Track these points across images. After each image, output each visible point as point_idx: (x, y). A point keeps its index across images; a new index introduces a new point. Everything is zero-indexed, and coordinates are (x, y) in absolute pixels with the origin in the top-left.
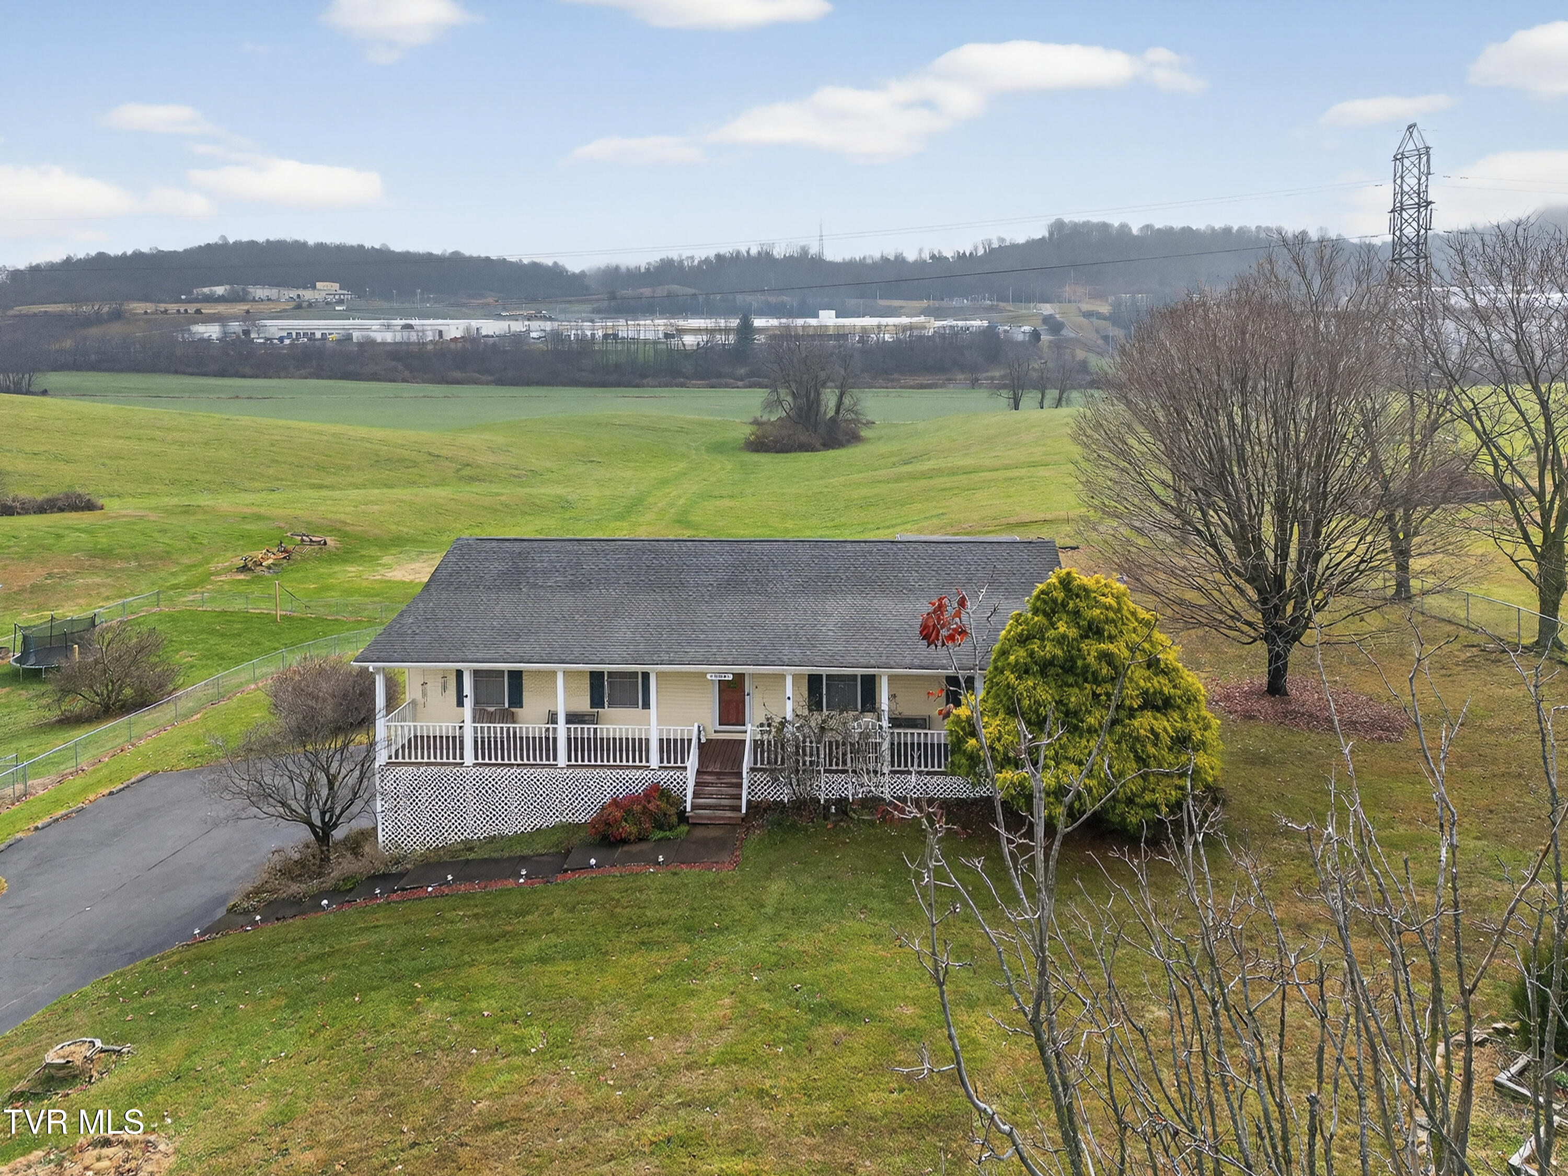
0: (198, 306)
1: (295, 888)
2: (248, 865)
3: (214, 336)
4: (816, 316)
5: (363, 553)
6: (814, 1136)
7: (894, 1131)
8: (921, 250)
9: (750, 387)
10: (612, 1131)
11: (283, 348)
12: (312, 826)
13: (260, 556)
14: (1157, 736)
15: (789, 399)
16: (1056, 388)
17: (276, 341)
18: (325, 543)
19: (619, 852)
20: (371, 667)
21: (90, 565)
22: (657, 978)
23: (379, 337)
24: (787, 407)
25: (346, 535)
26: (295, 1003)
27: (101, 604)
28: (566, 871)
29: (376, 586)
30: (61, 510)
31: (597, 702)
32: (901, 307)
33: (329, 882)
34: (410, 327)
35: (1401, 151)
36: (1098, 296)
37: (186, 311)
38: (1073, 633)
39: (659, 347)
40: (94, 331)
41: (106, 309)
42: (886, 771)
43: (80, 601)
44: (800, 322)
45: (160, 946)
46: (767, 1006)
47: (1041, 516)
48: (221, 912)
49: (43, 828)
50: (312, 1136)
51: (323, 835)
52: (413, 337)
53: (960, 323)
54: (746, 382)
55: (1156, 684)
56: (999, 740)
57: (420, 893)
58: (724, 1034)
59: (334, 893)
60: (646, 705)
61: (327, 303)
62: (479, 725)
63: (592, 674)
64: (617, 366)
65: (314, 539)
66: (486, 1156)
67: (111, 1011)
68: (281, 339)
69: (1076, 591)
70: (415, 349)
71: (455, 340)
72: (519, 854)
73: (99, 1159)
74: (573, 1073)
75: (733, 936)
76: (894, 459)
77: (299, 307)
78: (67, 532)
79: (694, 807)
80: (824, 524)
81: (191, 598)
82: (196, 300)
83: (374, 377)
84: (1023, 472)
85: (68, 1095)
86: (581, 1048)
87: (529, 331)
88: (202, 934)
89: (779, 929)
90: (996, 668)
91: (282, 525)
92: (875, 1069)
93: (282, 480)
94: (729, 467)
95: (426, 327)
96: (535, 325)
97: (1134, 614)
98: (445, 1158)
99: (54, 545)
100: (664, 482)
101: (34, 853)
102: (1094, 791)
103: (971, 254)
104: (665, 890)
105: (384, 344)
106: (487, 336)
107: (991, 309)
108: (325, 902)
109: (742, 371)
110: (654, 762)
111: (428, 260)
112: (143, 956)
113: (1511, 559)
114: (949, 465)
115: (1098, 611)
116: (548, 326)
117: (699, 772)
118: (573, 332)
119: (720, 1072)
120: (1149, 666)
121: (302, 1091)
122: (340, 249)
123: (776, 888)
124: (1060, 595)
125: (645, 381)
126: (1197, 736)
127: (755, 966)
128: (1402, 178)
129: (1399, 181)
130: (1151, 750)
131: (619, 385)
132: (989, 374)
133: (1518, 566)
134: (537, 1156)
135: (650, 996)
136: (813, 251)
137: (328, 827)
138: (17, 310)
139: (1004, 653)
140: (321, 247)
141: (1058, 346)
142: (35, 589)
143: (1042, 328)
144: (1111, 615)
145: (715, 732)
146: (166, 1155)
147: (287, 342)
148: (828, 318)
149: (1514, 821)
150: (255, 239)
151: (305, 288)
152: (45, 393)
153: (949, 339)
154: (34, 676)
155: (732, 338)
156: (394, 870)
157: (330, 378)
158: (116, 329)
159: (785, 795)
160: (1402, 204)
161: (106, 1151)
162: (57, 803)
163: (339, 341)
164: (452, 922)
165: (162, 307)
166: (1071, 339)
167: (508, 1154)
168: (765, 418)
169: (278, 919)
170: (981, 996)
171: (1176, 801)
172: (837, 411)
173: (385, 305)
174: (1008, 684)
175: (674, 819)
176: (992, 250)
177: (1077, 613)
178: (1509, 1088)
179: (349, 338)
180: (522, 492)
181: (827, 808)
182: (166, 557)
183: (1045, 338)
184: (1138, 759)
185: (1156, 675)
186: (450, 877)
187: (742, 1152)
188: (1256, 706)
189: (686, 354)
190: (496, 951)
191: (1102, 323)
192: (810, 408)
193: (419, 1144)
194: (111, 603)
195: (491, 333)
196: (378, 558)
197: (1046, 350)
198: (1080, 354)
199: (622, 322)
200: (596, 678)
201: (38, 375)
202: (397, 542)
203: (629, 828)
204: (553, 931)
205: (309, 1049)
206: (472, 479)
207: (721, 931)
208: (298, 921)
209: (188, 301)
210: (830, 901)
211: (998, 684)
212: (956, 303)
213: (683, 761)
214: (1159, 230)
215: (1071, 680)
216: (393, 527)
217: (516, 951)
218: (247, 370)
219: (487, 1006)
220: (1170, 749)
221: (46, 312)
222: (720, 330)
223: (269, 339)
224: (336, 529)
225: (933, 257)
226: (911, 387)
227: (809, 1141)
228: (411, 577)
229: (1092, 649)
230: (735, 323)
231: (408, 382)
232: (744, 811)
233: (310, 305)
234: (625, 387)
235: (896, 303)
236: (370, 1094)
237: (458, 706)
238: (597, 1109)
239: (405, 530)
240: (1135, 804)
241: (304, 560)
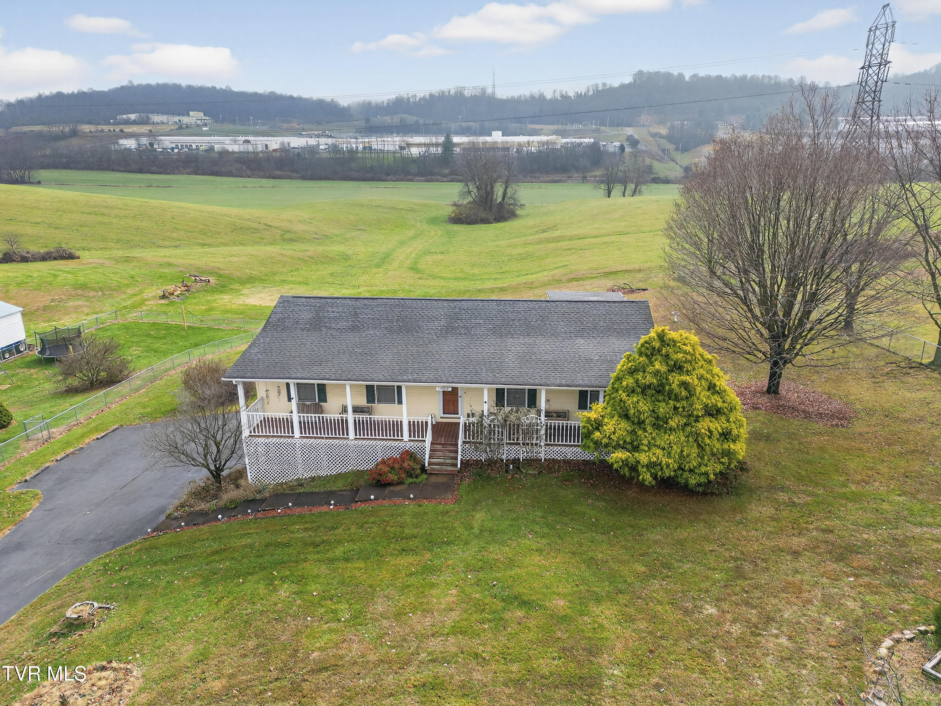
0: (121, 127)
1: (203, 506)
2: (176, 488)
3: (133, 147)
4: (490, 135)
5: (232, 287)
6: (510, 688)
7: (557, 687)
8: (555, 91)
9: (452, 181)
10: (391, 676)
11: (174, 155)
12: (209, 469)
13: (172, 289)
14: (711, 432)
15: (475, 190)
16: (632, 183)
17: (169, 150)
18: (209, 281)
19: (387, 490)
20: (234, 381)
21: (75, 294)
22: (411, 575)
23: (230, 148)
24: (474, 196)
25: (220, 276)
26: (206, 582)
27: (84, 318)
28: (357, 502)
29: (240, 308)
30: (55, 259)
31: (371, 398)
32: (542, 129)
33: (221, 503)
34: (247, 142)
35: (875, 24)
36: (661, 122)
37: (114, 130)
38: (664, 369)
39: (396, 155)
40: (62, 143)
41: (67, 129)
42: (542, 444)
43: (72, 316)
44: (481, 139)
45: (129, 538)
46: (477, 596)
47: (624, 268)
48: (162, 518)
49: (60, 460)
50: (219, 671)
51: (216, 474)
52: (250, 148)
53: (578, 141)
54: (449, 178)
55: (714, 401)
56: (614, 433)
57: (273, 513)
58: (453, 614)
59: (224, 510)
60: (400, 402)
61: (198, 125)
62: (302, 415)
63: (367, 386)
64: (372, 168)
65: (202, 278)
66: (318, 689)
67: (103, 581)
68: (172, 149)
69: (667, 341)
70: (252, 156)
71: (275, 150)
72: (329, 489)
73: (100, 679)
74: (366, 636)
75: (456, 548)
76: (537, 229)
77: (180, 128)
78: (59, 273)
79: (429, 464)
80: (496, 271)
81: (135, 314)
82: (119, 123)
83: (230, 174)
84: (613, 238)
85: (82, 635)
86: (371, 618)
87: (318, 145)
88: (153, 531)
89: (482, 544)
90: (613, 388)
91: (183, 269)
92: (544, 643)
93: (181, 240)
94: (440, 233)
95: (257, 142)
96: (323, 140)
97: (702, 356)
98: (295, 688)
99: (53, 281)
100: (402, 243)
101: (57, 476)
102: (671, 465)
103: (585, 94)
104: (415, 515)
105: (233, 153)
106: (294, 148)
107: (597, 131)
108: (220, 516)
109: (447, 171)
110: (406, 437)
111: (256, 97)
112: (120, 544)
113: (929, 313)
114: (570, 234)
115: (681, 355)
116: (330, 141)
117: (432, 444)
118: (345, 145)
119: (452, 639)
120: (709, 389)
121: (212, 640)
122: (201, 90)
123: (479, 516)
124: (657, 345)
125: (389, 178)
126: (735, 432)
127: (469, 568)
128: (873, 44)
129: (870, 47)
130: (707, 441)
131: (373, 179)
132: (593, 174)
133: (932, 317)
134: (348, 691)
135: (409, 586)
136: (489, 91)
137: (219, 470)
138: (15, 129)
139: (619, 379)
140: (190, 87)
141: (635, 155)
142: (45, 309)
143: (626, 144)
144: (689, 357)
145: (441, 418)
146: (137, 678)
147: (176, 151)
148: (497, 137)
149: (921, 484)
150: (150, 83)
151: (183, 115)
152: (39, 183)
153: (570, 150)
154: (49, 362)
155: (440, 150)
156: (258, 497)
157: (203, 174)
158: (74, 142)
159: (483, 457)
160: (870, 63)
161: (104, 674)
162: (68, 444)
163: (206, 151)
164: (293, 532)
165: (100, 127)
166: (644, 151)
167: (331, 689)
168: (460, 202)
169: (194, 525)
170: (604, 594)
171: (720, 471)
172: (503, 199)
173: (231, 127)
174: (621, 398)
175: (419, 471)
176: (599, 91)
177: (667, 356)
178: (931, 674)
179: (212, 149)
180: (320, 249)
181: (507, 465)
182: (118, 289)
183: (628, 150)
184: (699, 446)
185: (713, 394)
186: (290, 504)
187: (467, 695)
188: (760, 401)
189: (413, 160)
190: (318, 552)
191: (663, 141)
192: (487, 197)
193: (280, 679)
194: (89, 318)
195: (296, 146)
196: (241, 290)
197: (627, 157)
198: (648, 161)
199: (373, 139)
200: (370, 389)
201: (32, 172)
202: (250, 280)
203: (392, 477)
204: (351, 541)
205: (216, 611)
206: (291, 240)
207: (448, 543)
208: (205, 528)
209: (115, 124)
210: (511, 526)
211: (614, 398)
212: (575, 127)
213: (423, 437)
214: (702, 77)
215: (661, 398)
216: (248, 271)
217: (330, 553)
218: (154, 169)
219: (315, 589)
220: (718, 440)
221: (32, 131)
222: (432, 145)
223: (166, 149)
224: (213, 272)
225: (562, 96)
226: (547, 182)
227: (507, 691)
228: (260, 303)
229: (675, 379)
230: (441, 139)
231: (249, 177)
232: (459, 466)
233: (187, 127)
234: (377, 181)
235: (538, 127)
236: (251, 644)
237: (288, 401)
238: (382, 661)
239: (254, 273)
240: (694, 472)
241: (198, 291)
